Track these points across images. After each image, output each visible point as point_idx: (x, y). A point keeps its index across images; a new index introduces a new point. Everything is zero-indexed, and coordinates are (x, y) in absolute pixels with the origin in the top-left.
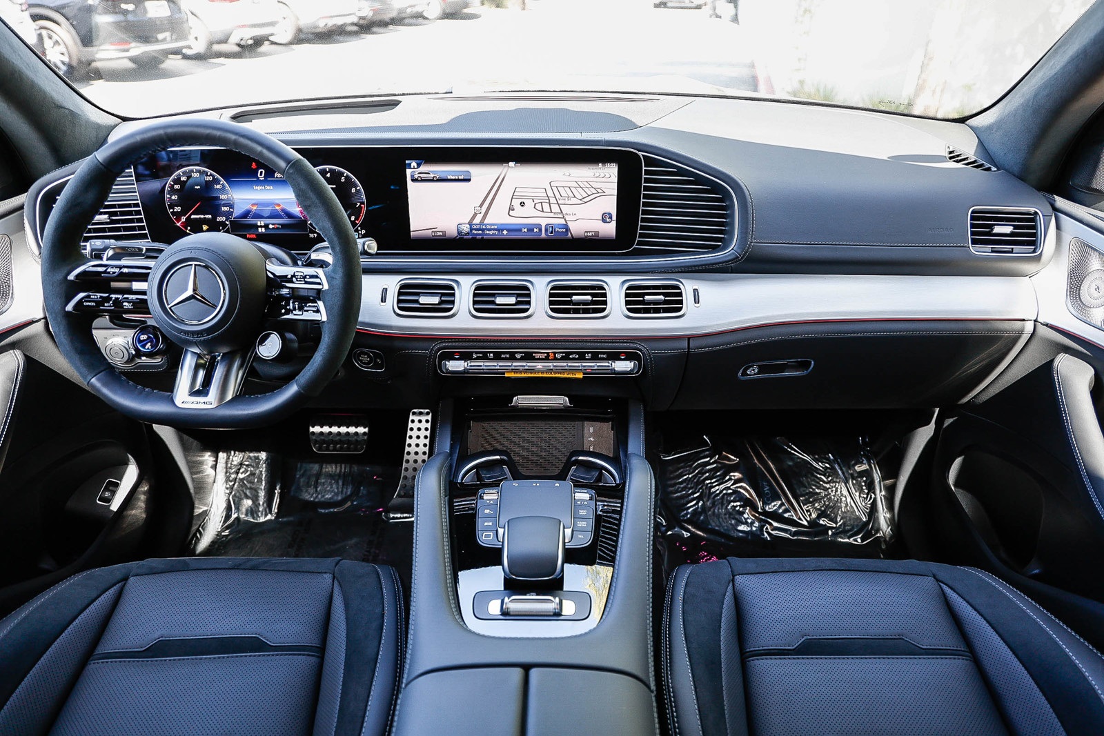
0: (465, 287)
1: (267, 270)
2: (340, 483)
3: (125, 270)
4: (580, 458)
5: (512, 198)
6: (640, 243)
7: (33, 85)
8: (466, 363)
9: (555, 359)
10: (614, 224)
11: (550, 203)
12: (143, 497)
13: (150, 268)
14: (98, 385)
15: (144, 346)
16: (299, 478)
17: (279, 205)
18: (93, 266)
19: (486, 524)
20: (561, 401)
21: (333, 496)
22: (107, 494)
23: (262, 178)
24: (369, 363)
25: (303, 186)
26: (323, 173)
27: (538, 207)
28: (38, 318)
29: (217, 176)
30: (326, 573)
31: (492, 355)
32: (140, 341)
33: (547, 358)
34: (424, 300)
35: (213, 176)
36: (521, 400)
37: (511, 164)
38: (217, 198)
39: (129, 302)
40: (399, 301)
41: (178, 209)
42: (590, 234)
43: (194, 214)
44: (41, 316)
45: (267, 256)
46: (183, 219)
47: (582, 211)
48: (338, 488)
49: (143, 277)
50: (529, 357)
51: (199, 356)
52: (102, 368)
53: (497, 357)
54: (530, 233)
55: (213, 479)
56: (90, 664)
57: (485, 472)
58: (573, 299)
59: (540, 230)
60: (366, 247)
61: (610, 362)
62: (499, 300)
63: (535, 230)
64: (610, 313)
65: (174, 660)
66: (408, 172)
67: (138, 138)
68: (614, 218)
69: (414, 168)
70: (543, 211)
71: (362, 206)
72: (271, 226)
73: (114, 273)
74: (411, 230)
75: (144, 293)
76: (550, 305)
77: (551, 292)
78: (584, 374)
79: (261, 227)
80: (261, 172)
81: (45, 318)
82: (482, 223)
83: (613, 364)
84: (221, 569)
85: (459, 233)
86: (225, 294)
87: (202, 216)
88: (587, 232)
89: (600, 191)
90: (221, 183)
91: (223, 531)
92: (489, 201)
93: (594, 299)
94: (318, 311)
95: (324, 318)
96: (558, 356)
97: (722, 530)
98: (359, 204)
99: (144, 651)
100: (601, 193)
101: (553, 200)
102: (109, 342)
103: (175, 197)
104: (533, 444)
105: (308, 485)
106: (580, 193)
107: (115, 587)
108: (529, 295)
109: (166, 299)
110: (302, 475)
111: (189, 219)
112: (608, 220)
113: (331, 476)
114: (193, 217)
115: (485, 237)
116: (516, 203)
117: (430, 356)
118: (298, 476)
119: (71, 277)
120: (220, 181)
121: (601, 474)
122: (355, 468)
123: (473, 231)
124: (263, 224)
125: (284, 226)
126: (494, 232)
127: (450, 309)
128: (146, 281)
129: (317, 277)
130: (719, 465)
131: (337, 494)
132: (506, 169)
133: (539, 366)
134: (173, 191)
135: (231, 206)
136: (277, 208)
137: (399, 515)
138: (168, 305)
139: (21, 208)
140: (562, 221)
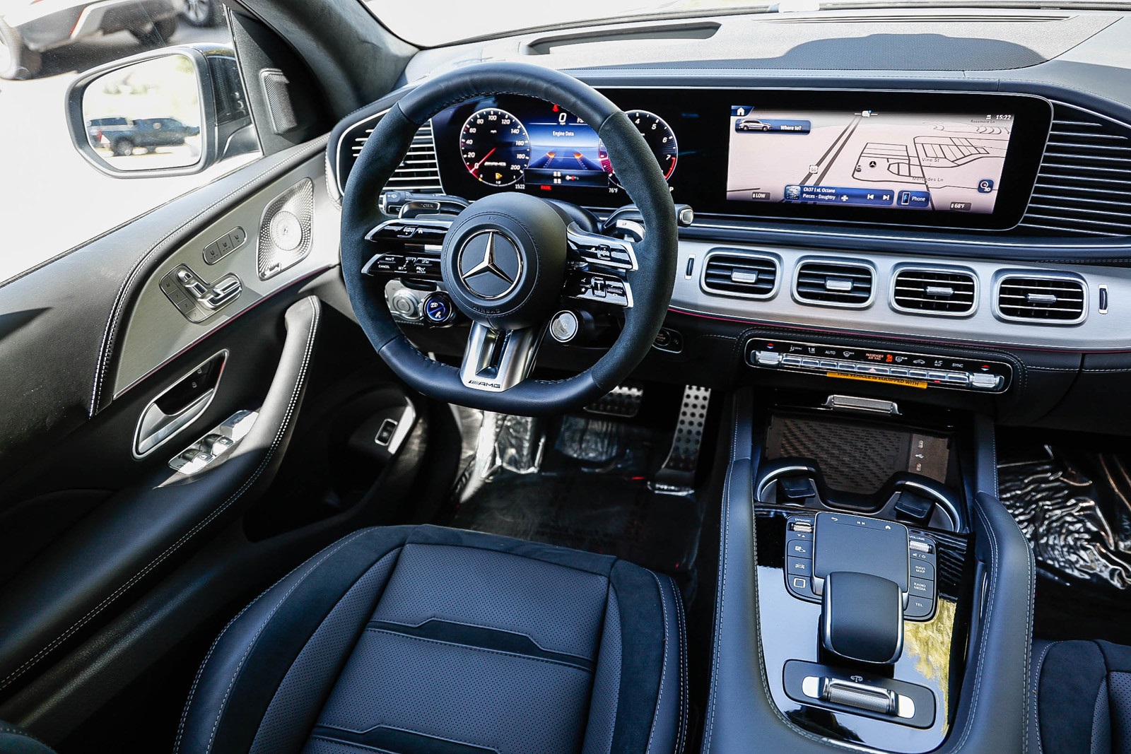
0: (789, 264)
1: (568, 239)
2: (606, 442)
3: (420, 231)
4: (908, 483)
5: (860, 156)
6: (1027, 220)
7: (341, 20)
8: (781, 357)
9: (894, 362)
10: (994, 194)
11: (909, 164)
12: (416, 441)
13: (446, 229)
14: (388, 354)
15: (434, 315)
16: (564, 432)
17: (579, 154)
18: (391, 225)
19: (797, 566)
20: (888, 406)
21: (597, 456)
22: (385, 434)
23: (562, 122)
24: (664, 342)
25: (621, 146)
26: (633, 117)
27: (894, 168)
28: (333, 264)
29: (515, 119)
30: (600, 575)
31: (813, 349)
32: (431, 309)
33: (883, 361)
34: (738, 277)
35: (511, 119)
36: (839, 401)
37: (866, 113)
38: (512, 144)
39: (422, 267)
40: (708, 276)
41: (472, 155)
42: (959, 206)
43: (488, 161)
44: (337, 262)
45: (567, 219)
46: (477, 166)
47: (952, 176)
48: (602, 447)
49: (438, 239)
50: (859, 356)
51: (489, 331)
52: (393, 337)
53: (820, 352)
54: (877, 201)
55: (480, 423)
56: (368, 630)
57: (788, 484)
58: (928, 290)
59: (892, 198)
60: (681, 216)
61: (967, 374)
62: (831, 284)
63: (885, 197)
64: (976, 312)
65: (445, 644)
66: (733, 119)
67: (443, 85)
68: (996, 186)
69: (741, 115)
70: (898, 174)
71: (674, 158)
72: (568, 178)
73: (410, 233)
74: (728, 190)
75: (438, 256)
76: (895, 295)
77: (899, 278)
78: (929, 384)
79: (557, 178)
80: (563, 116)
81: (340, 264)
82: (816, 185)
83: (971, 377)
84: (493, 550)
85: (786, 195)
86: (523, 266)
87: (496, 164)
88: (955, 203)
89: (982, 151)
90: (519, 127)
91: (487, 478)
92: (828, 160)
93: (956, 292)
94: (624, 294)
95: (631, 305)
96: (898, 360)
97: (1057, 566)
98: (669, 156)
99: (417, 628)
100: (983, 154)
101: (914, 161)
102: (396, 294)
103: (470, 142)
104: (845, 452)
105: (573, 440)
106: (953, 153)
107: (392, 553)
108: (869, 281)
109: (461, 270)
110: (568, 429)
111: (482, 166)
112: (987, 189)
113: (597, 434)
114: (486, 164)
115: (818, 203)
116: (865, 163)
117: (738, 343)
118: (562, 429)
119: (368, 237)
120: (518, 125)
121: (934, 507)
122: (623, 428)
123: (804, 195)
124: (559, 175)
125: (582, 178)
126: (831, 197)
127: (769, 291)
128: (441, 244)
129: (624, 251)
130: (1063, 485)
131: (601, 454)
132: (857, 120)
133: (873, 369)
134: (469, 135)
135: (528, 154)
136: (577, 157)
137: (666, 487)
138: (462, 275)
139: (324, 149)
140: (923, 188)
